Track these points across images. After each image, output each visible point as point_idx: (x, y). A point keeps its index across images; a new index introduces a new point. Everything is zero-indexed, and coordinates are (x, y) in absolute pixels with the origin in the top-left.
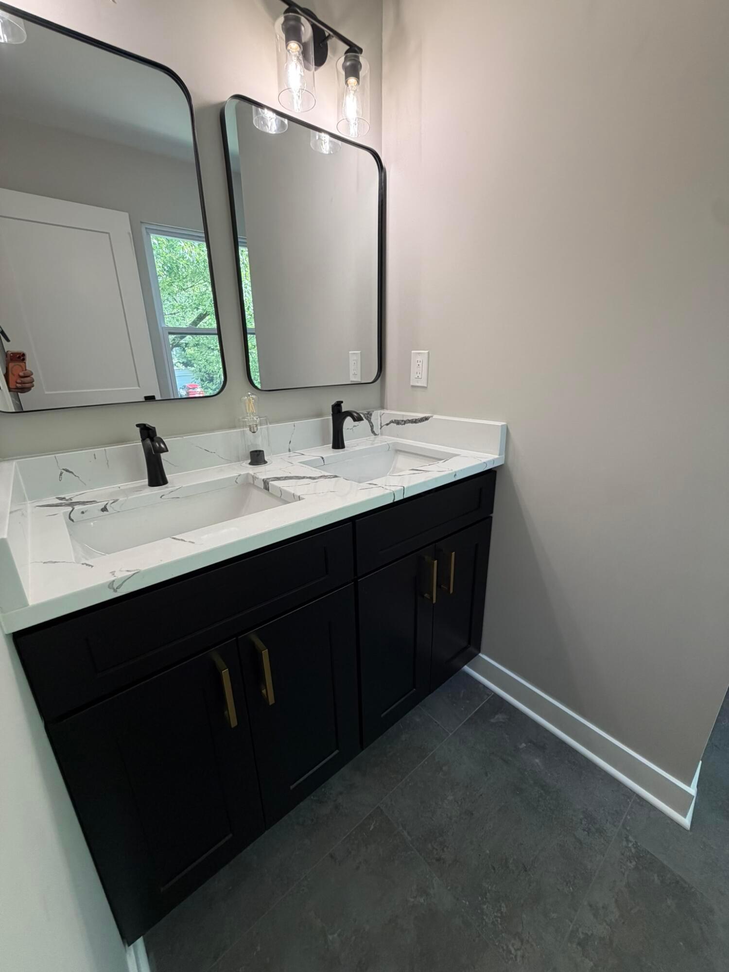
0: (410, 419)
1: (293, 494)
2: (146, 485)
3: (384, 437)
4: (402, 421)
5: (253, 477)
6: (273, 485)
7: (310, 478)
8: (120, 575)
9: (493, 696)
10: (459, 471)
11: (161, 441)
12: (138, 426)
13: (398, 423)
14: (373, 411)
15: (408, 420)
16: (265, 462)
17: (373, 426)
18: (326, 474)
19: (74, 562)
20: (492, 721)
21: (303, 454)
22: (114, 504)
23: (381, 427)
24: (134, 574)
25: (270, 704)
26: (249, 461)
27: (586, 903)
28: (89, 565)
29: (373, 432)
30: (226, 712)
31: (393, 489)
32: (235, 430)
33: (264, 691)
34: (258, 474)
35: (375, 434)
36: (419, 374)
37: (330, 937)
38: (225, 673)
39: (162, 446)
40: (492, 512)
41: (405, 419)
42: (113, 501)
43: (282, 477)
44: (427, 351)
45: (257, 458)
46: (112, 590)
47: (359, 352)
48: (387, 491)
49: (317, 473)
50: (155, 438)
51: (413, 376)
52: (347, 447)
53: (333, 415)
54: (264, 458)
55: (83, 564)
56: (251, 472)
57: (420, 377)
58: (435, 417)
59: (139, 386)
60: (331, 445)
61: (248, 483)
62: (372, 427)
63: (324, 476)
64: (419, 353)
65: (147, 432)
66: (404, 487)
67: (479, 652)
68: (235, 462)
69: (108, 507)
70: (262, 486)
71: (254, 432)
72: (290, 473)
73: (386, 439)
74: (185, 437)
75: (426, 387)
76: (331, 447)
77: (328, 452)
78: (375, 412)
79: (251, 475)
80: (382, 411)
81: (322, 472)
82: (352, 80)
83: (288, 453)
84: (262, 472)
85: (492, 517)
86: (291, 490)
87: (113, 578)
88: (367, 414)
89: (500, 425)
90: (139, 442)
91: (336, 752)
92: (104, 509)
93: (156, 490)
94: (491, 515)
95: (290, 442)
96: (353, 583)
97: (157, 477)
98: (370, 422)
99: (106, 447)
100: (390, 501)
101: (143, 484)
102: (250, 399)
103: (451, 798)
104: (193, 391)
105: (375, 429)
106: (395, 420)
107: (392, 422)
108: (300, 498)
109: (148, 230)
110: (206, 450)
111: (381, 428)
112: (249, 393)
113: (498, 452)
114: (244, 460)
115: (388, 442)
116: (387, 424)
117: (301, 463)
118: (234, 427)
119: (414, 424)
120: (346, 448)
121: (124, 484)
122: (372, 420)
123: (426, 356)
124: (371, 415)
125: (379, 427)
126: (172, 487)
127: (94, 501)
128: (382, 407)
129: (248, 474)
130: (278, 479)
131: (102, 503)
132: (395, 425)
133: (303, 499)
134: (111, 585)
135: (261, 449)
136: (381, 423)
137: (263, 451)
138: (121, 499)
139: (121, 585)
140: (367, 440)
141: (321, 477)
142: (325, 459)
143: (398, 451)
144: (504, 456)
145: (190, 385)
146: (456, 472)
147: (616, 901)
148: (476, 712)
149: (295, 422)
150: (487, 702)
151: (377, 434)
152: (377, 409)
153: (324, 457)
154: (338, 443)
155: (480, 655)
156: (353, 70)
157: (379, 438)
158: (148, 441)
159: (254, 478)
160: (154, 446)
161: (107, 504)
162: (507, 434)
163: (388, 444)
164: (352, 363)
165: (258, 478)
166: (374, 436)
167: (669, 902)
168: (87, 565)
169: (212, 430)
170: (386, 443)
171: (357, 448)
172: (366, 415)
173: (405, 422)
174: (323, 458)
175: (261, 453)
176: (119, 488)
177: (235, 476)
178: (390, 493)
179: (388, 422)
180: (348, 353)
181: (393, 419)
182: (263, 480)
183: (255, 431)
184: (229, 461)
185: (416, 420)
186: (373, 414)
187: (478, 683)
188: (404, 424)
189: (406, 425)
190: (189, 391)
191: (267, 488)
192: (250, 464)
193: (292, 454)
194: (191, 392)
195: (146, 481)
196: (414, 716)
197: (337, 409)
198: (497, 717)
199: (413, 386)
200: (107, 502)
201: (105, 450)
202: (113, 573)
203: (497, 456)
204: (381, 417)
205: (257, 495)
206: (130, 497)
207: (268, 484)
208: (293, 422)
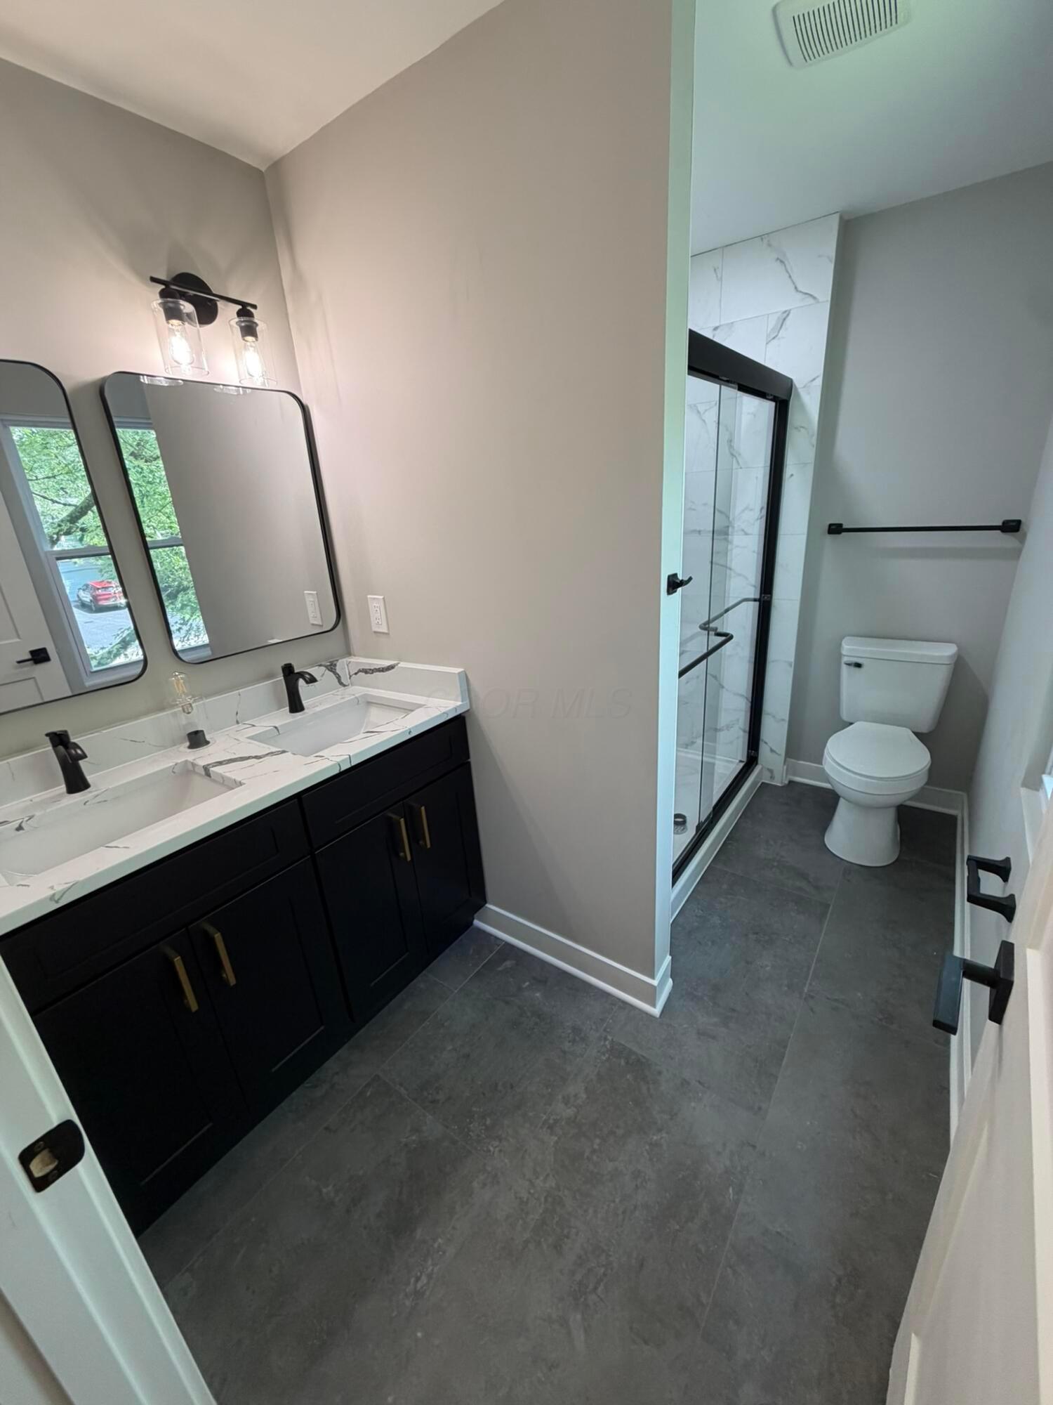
0: (377, 667)
1: (235, 780)
2: (63, 793)
3: (353, 687)
4: (370, 670)
5: (192, 763)
6: (213, 771)
7: (256, 757)
8: (59, 888)
9: (504, 945)
10: (413, 728)
11: (76, 746)
12: (47, 735)
13: (366, 671)
14: (337, 660)
15: (376, 669)
16: (208, 743)
17: (340, 676)
18: (274, 749)
19: (7, 884)
20: (500, 969)
21: (254, 726)
22: (30, 821)
23: (350, 676)
24: (72, 886)
25: (232, 984)
26: (188, 744)
27: (560, 1097)
28: (25, 885)
29: (341, 683)
30: (186, 1001)
31: (339, 759)
32: (165, 713)
33: (224, 975)
34: (197, 760)
35: (344, 686)
36: (378, 620)
37: (324, 1190)
38: (178, 961)
39: (79, 752)
40: (469, 757)
41: (372, 668)
42: (27, 818)
43: (224, 761)
44: (382, 597)
45: (197, 739)
46: (54, 902)
47: (315, 592)
48: (330, 763)
49: (263, 749)
50: (70, 745)
51: (374, 622)
52: (308, 708)
53: (285, 676)
54: (205, 738)
55: (18, 885)
56: (190, 758)
57: (380, 623)
58: (402, 664)
59: (19, 637)
60: (288, 708)
61: (188, 770)
62: (339, 678)
63: (272, 753)
64: (374, 599)
65: (60, 740)
66: (349, 756)
67: (486, 902)
68: (171, 747)
69: (23, 825)
70: (203, 773)
71: (189, 713)
72: (235, 754)
73: (357, 690)
74: (104, 732)
75: (387, 634)
76: (288, 710)
77: (283, 717)
78: (340, 661)
79: (190, 762)
80: (349, 659)
81: (271, 747)
82: (250, 338)
83: (237, 726)
84: (202, 757)
85: (469, 763)
86: (233, 776)
87: (53, 892)
88: (330, 665)
89: (457, 672)
90: (48, 746)
91: (322, 1028)
92: (20, 828)
93: (78, 797)
94: (469, 760)
95: (237, 713)
96: (309, 857)
97: (76, 782)
98: (335, 673)
99: (8, 759)
100: (336, 772)
101: (58, 792)
102: (178, 680)
103: (450, 1047)
104: (104, 593)
105: (343, 681)
106: (363, 669)
107: (360, 671)
108: (241, 784)
109: (6, 423)
110: (132, 741)
111: (350, 678)
112: (177, 674)
113: (460, 698)
114: (182, 743)
115: (357, 695)
116: (356, 674)
117: (249, 738)
118: (162, 709)
119: (382, 673)
120: (306, 711)
121: (39, 795)
122: (338, 671)
123: (382, 601)
124: (335, 665)
125: (348, 676)
126: (96, 791)
127: (5, 822)
128: (349, 653)
129: (186, 761)
130: (220, 763)
131: (14, 823)
132: (363, 674)
133: (244, 784)
134: (52, 898)
135: (200, 729)
136: (349, 673)
137: (202, 731)
138: (38, 814)
139: (62, 896)
140: (333, 694)
141: (267, 754)
142: (279, 728)
143: (369, 703)
144: (468, 701)
145: (97, 583)
146: (410, 729)
147: (586, 1088)
148: (484, 965)
149: (241, 691)
150: (497, 952)
151: (347, 684)
152: (343, 656)
153: (277, 725)
154: (296, 705)
155: (488, 905)
156: (249, 330)
157: (351, 689)
158: (61, 748)
159: (194, 765)
160: (70, 754)
161: (22, 822)
162: (465, 679)
163: (356, 698)
164: (308, 604)
165: (197, 765)
166: (343, 688)
167: (628, 1077)
168: (23, 885)
169: (137, 717)
170: (353, 697)
171: (318, 709)
172: (329, 667)
173: (373, 671)
174: (276, 727)
175: (201, 734)
176: (31, 801)
177: (171, 766)
178: (334, 765)
179: (356, 671)
180: (304, 594)
181: (361, 668)
182: (203, 766)
183: (190, 711)
184: (164, 747)
185: (383, 668)
186: (338, 664)
187: (490, 935)
188: (372, 673)
189: (375, 674)
190: (97, 593)
191: (208, 774)
192: (191, 747)
193: (241, 726)
194: (100, 595)
195: (63, 788)
196: (419, 983)
197: (288, 670)
198: (504, 964)
199: (375, 632)
200: (20, 821)
201: (8, 763)
202: (52, 888)
203: (459, 703)
204: (348, 665)
205: (199, 782)
206: (48, 811)
207: (209, 770)
208: (237, 691)
